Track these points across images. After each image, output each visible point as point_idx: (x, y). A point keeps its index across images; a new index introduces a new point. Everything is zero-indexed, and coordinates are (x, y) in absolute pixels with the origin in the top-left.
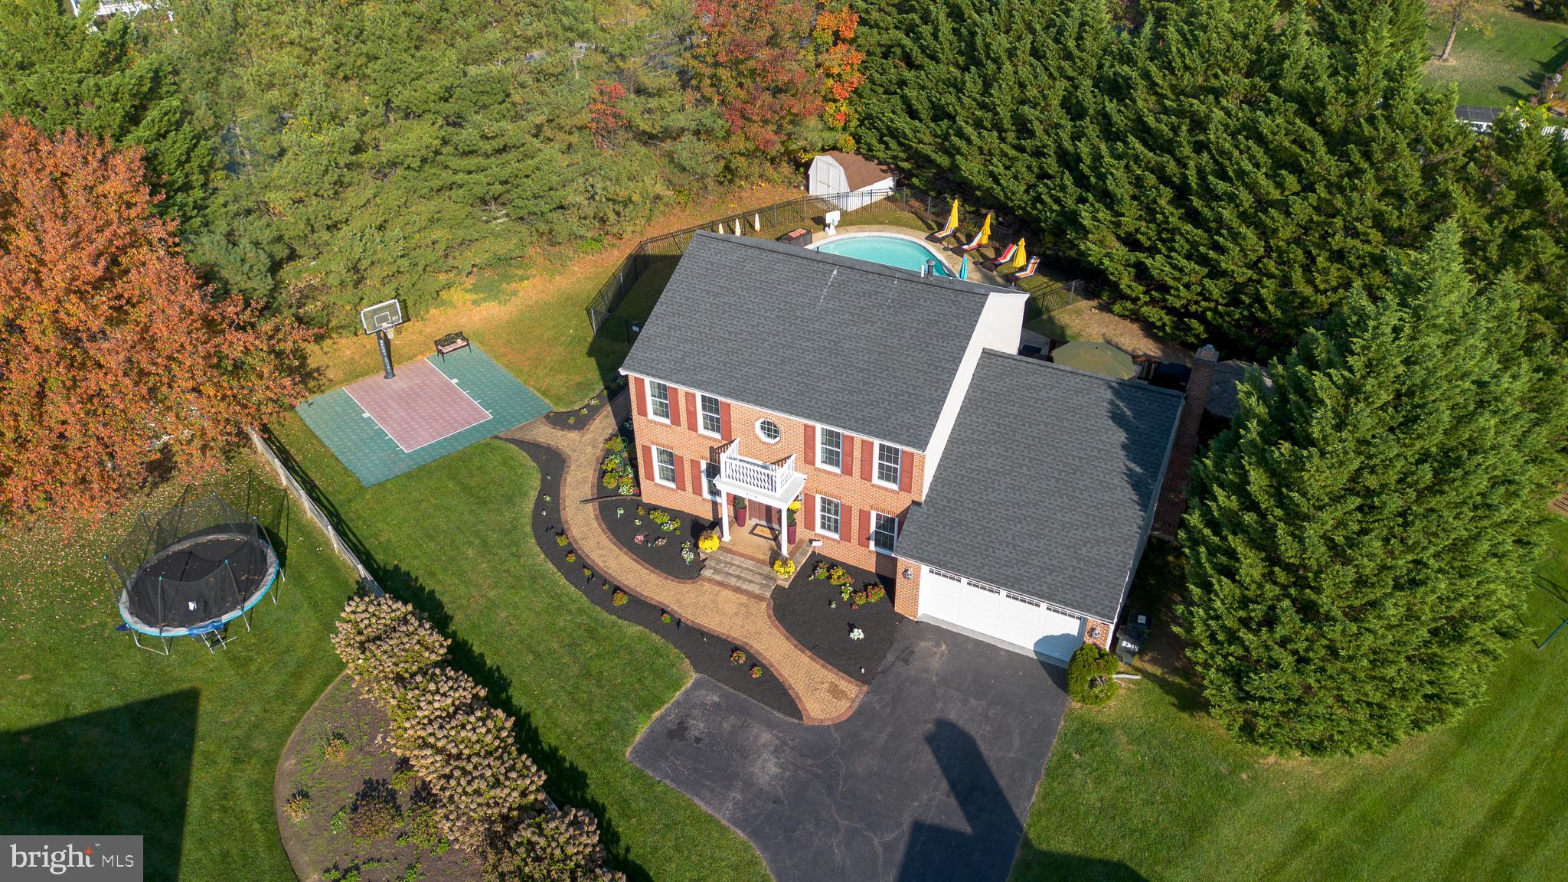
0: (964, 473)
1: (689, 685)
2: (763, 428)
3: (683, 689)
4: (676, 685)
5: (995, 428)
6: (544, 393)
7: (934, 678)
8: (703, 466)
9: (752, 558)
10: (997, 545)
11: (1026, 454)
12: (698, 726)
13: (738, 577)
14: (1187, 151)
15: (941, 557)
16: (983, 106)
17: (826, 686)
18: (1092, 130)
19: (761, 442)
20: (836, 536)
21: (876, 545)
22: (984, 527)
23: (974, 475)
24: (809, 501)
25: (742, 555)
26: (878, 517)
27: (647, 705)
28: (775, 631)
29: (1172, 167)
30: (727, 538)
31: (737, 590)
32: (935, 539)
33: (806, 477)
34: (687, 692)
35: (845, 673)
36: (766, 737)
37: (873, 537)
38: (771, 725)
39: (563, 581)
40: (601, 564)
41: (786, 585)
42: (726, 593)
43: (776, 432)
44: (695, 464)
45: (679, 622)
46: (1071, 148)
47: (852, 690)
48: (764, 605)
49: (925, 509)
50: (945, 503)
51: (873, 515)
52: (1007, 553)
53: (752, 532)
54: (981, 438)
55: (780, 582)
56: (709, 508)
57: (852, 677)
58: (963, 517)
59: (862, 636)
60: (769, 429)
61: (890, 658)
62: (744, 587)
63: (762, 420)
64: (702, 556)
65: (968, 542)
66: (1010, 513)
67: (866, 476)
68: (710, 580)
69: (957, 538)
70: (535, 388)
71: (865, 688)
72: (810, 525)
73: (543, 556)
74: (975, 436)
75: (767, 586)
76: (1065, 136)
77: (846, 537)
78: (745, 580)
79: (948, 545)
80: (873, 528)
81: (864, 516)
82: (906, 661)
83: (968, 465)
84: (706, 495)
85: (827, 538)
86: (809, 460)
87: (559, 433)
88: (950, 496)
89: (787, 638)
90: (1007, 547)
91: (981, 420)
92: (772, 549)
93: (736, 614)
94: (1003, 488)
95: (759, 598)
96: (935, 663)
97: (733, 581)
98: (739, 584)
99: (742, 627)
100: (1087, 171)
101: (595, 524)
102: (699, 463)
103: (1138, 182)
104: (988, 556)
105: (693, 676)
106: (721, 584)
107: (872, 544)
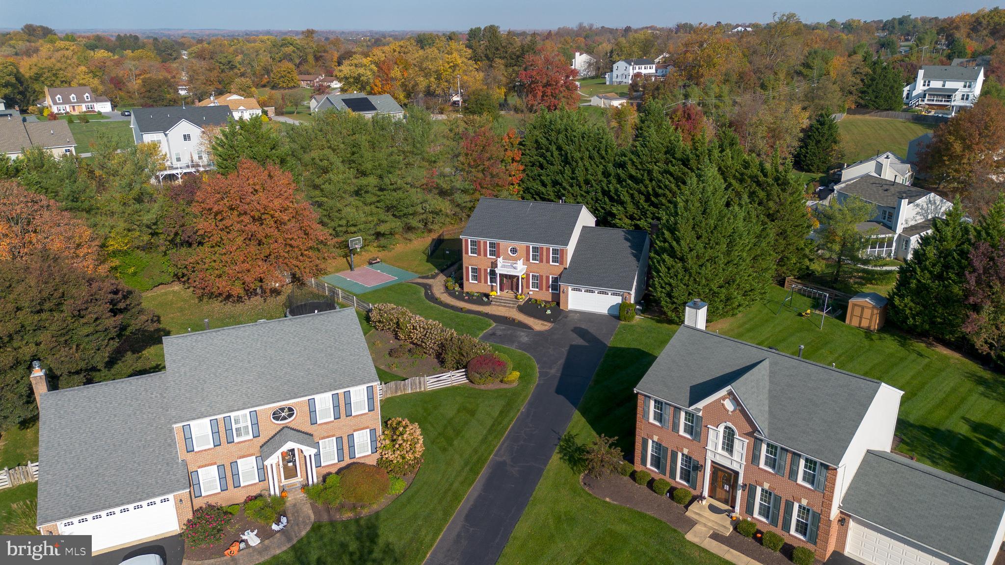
2: (511, 250)
3: (492, 326)
4: (490, 326)
5: (589, 246)
6: (415, 272)
8: (489, 271)
9: (509, 298)
12: (499, 333)
14: (647, 182)
15: (575, 283)
16: (572, 178)
17: (540, 324)
18: (614, 181)
19: (510, 256)
20: (537, 290)
21: (552, 289)
22: (588, 272)
23: (583, 259)
24: (528, 275)
25: (505, 297)
26: (552, 277)
27: (481, 329)
28: (520, 314)
29: (643, 189)
30: (499, 294)
33: (526, 266)
34: (494, 327)
35: (546, 321)
36: (522, 334)
37: (551, 286)
38: (523, 331)
39: (442, 308)
40: (454, 304)
41: (522, 303)
42: (500, 307)
43: (516, 250)
44: (486, 270)
45: (486, 314)
46: (607, 189)
47: (549, 324)
48: (516, 309)
49: (569, 270)
50: (575, 268)
53: (507, 293)
54: (585, 249)
55: (519, 303)
57: (548, 322)
58: (581, 271)
59: (550, 313)
60: (513, 250)
61: (560, 317)
62: (507, 305)
63: (511, 247)
66: (596, 268)
67: (548, 262)
68: (495, 305)
70: (411, 271)
71: (553, 324)
72: (528, 287)
73: (432, 303)
75: (516, 304)
76: (604, 185)
77: (541, 289)
78: (507, 303)
80: (550, 282)
81: (548, 278)
82: (566, 318)
84: (489, 283)
85: (534, 291)
86: (528, 260)
87: (426, 280)
89: (525, 315)
93: (506, 311)
94: (593, 261)
95: (513, 308)
96: (576, 318)
98: (505, 305)
99: (509, 314)
100: (613, 195)
101: (446, 296)
103: (632, 196)
105: (494, 324)
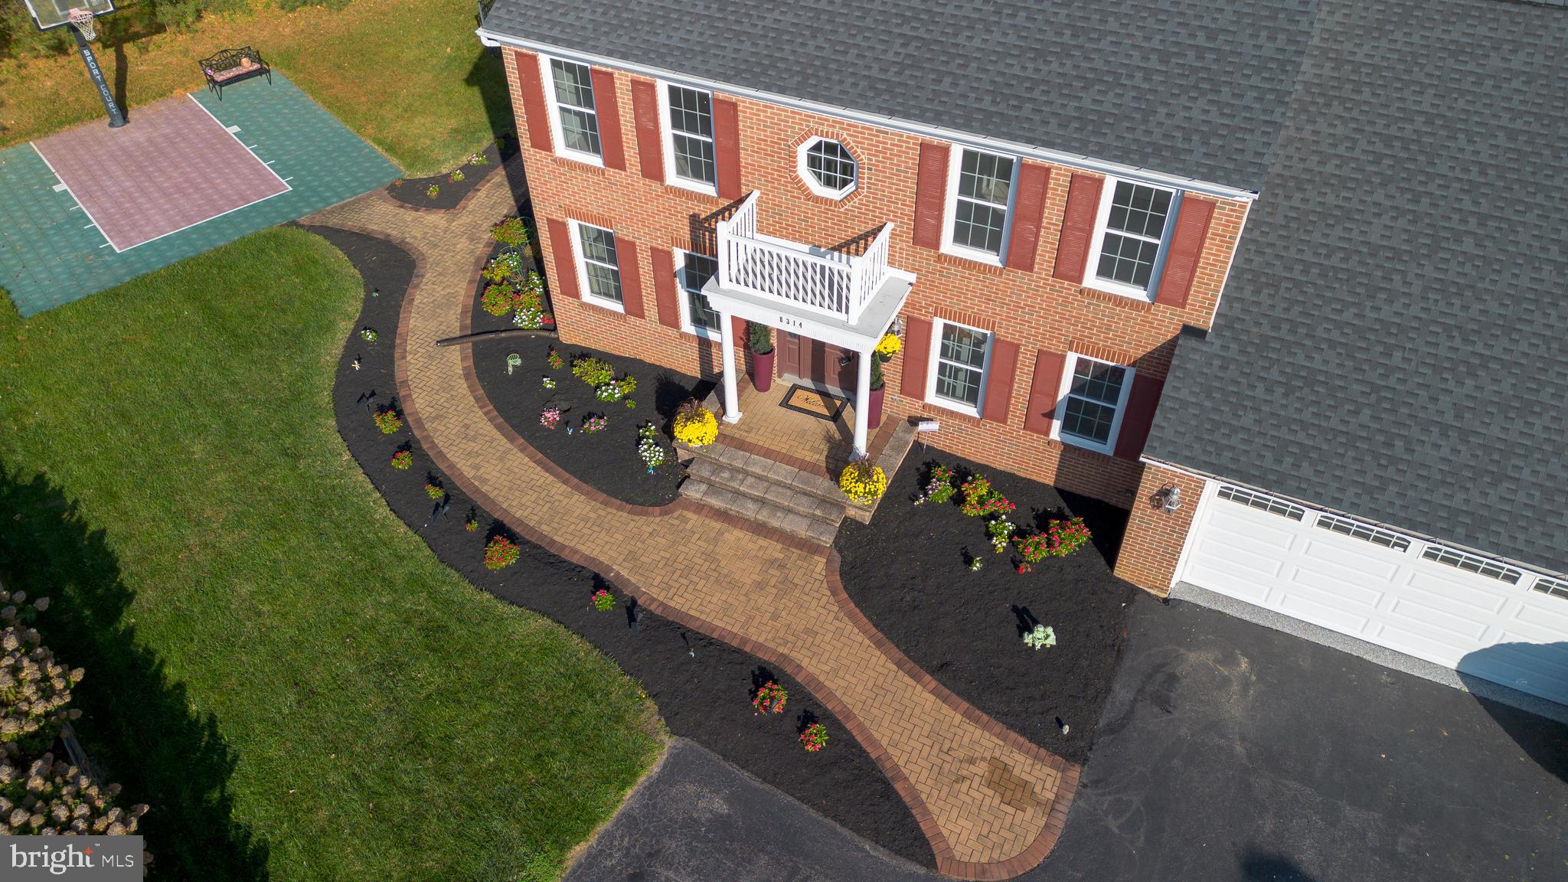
0: (1308, 256)
1: (655, 768)
2: (813, 162)
3: (642, 779)
4: (625, 769)
5: (1379, 147)
6: (390, 149)
7: (1239, 749)
8: (679, 261)
9: (790, 461)
10: (1415, 432)
11: (1467, 204)
13: (762, 502)
15: (1269, 462)
17: (981, 768)
19: (810, 196)
20: (971, 410)
21: (1067, 427)
22: (1375, 388)
23: (1334, 261)
24: (914, 331)
25: (768, 453)
26: (1082, 365)
27: (553, 829)
28: (850, 627)
30: (733, 415)
31: (760, 529)
32: (1248, 419)
33: (912, 277)
34: (653, 788)
35: (1022, 732)
37: (1061, 411)
39: (382, 511)
40: (469, 473)
41: (867, 518)
42: (735, 536)
43: (847, 169)
44: (661, 258)
45: (631, 608)
47: (1046, 778)
48: (820, 563)
49: (1214, 345)
50: (1266, 330)
51: (1072, 360)
52: (1445, 452)
53: (785, 403)
54: (1346, 171)
55: (851, 512)
56: (693, 352)
57: (1040, 744)
58: (1317, 364)
59: (1052, 641)
60: (830, 165)
61: (1122, 693)
62: (775, 523)
63: (814, 140)
64: (683, 455)
65: (1334, 423)
66: (1442, 351)
67: (1069, 268)
68: (700, 508)
69: (1307, 416)
70: (375, 140)
71: (1075, 773)
72: (913, 386)
73: (347, 456)
74: (1329, 168)
75: (824, 521)
77: (994, 412)
78: (776, 507)
79: (1284, 433)
80: (1065, 389)
81: (1048, 365)
82: (1164, 704)
83: (1316, 237)
84: (687, 326)
85: (952, 414)
86: (925, 235)
87: (409, 215)
88: (1278, 313)
89: (879, 645)
90: (1444, 435)
91: (1340, 130)
92: (829, 439)
93: (760, 586)
94: (1416, 290)
95: (810, 547)
96: (1234, 707)
97: (750, 510)
98: (763, 516)
99: (775, 617)
101: (462, 387)
102: (669, 256)
104: (1393, 460)
106: (722, 515)
107: (1056, 425)
